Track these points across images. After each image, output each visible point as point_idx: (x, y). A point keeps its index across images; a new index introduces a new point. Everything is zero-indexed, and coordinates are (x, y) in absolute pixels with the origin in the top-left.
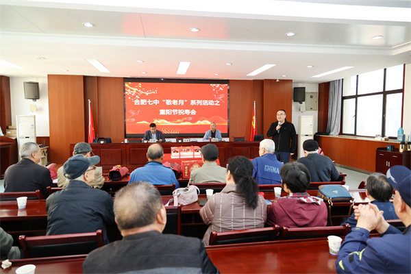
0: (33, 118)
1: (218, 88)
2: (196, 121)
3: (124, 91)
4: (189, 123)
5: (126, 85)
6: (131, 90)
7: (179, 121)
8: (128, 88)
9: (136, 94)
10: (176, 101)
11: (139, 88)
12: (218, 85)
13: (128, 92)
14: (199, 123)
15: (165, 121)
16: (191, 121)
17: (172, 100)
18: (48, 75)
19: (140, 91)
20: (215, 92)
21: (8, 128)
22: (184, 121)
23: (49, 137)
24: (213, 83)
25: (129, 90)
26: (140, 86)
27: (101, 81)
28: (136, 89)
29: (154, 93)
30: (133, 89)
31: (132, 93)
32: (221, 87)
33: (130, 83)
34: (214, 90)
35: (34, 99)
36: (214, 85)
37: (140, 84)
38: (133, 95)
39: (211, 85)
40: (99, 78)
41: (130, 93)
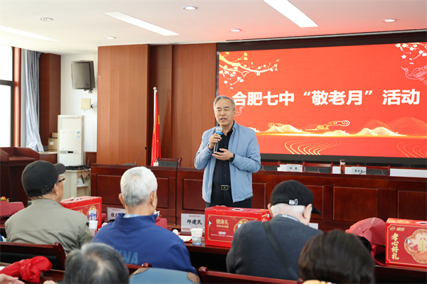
0: (80, 119)
1: (416, 52)
2: (359, 130)
3: (217, 69)
4: (343, 134)
5: (222, 58)
6: (230, 66)
7: (320, 127)
8: (224, 64)
9: (238, 74)
11: (243, 62)
12: (415, 45)
13: (224, 71)
14: (365, 132)
15: (292, 128)
16: (347, 129)
18: (99, 48)
19: (244, 67)
20: (406, 63)
21: (51, 137)
22: (332, 129)
23: (95, 154)
24: (401, 42)
25: (226, 66)
26: (246, 59)
27: (179, 53)
28: (239, 64)
29: (272, 70)
30: (233, 64)
31: (231, 72)
32: (423, 48)
33: (227, 53)
34: (404, 57)
35: (85, 89)
36: (405, 45)
37: (246, 54)
38: (232, 75)
39: (398, 45)
40: (174, 47)
41: (226, 72)
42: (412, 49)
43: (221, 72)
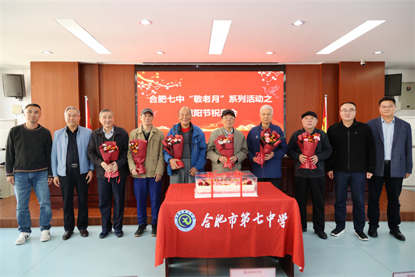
0: (14, 122)
1: (270, 78)
3: (136, 84)
5: (138, 76)
6: (145, 82)
7: (212, 125)
8: (141, 80)
9: (152, 88)
10: (209, 97)
11: (155, 80)
12: (270, 73)
13: (141, 85)
14: (241, 128)
17: (202, 95)
18: (31, 63)
19: (157, 83)
20: (264, 84)
24: (262, 71)
25: (142, 83)
26: (158, 77)
27: (104, 71)
28: (152, 81)
29: (177, 86)
30: (148, 81)
31: (147, 86)
32: (274, 75)
33: (143, 72)
34: (263, 80)
35: (17, 97)
36: (264, 73)
37: (157, 74)
38: (147, 89)
39: (260, 73)
40: (100, 66)
41: (143, 87)
42: (268, 75)
43: (139, 86)
